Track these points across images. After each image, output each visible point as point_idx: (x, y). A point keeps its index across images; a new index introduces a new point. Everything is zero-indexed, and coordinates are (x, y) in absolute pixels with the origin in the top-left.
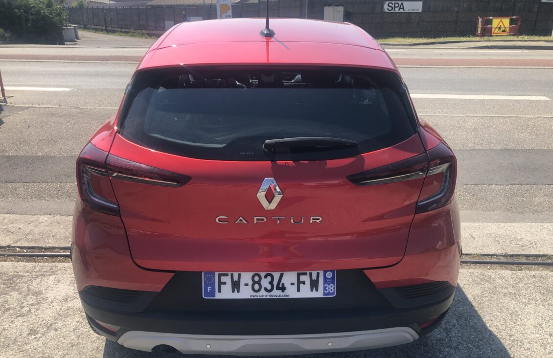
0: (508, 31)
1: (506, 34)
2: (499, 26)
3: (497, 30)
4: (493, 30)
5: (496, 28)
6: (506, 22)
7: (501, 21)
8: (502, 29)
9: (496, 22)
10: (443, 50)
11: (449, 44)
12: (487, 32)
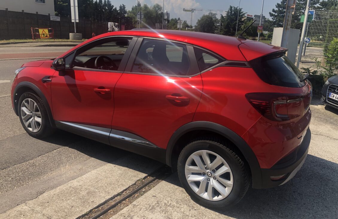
0: (49, 36)
1: (48, 38)
2: (43, 33)
3: (43, 35)
4: (41, 36)
5: (42, 34)
6: (46, 31)
7: (43, 30)
8: (45, 35)
9: (41, 31)
10: (27, 47)
11: (19, 44)
12: (37, 37)
